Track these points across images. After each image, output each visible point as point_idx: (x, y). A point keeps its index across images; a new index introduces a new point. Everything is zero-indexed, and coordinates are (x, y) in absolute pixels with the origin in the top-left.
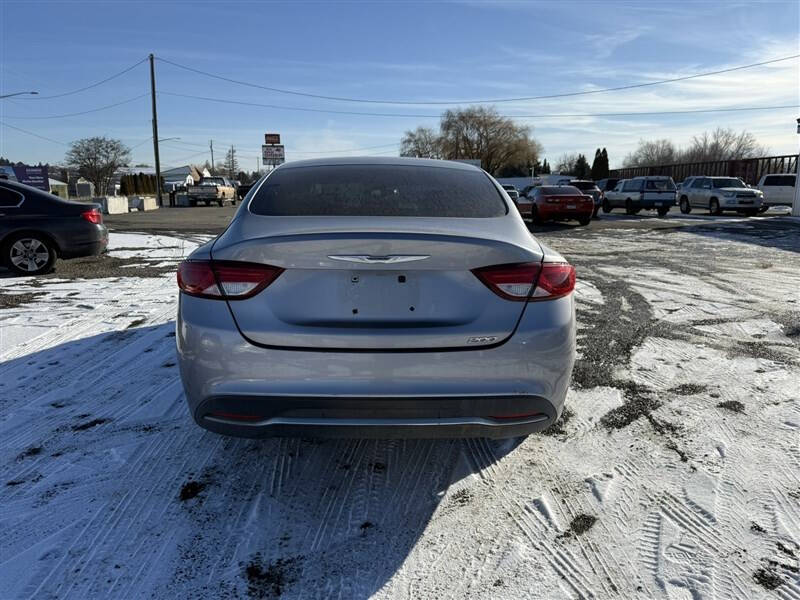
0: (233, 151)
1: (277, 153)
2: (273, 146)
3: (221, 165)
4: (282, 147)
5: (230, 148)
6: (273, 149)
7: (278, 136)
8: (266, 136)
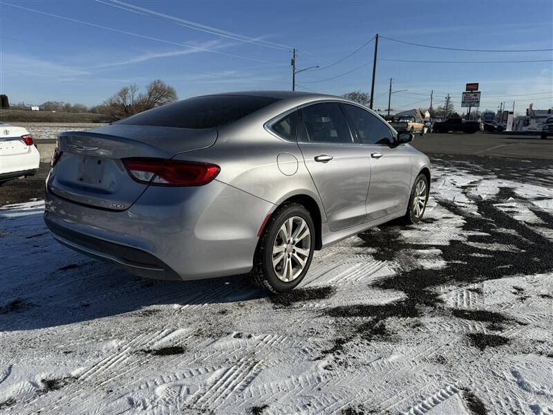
0: (449, 98)
1: (474, 97)
2: (472, 93)
3: (441, 108)
4: (480, 92)
5: (447, 96)
6: (472, 95)
7: (477, 84)
8: (467, 85)
